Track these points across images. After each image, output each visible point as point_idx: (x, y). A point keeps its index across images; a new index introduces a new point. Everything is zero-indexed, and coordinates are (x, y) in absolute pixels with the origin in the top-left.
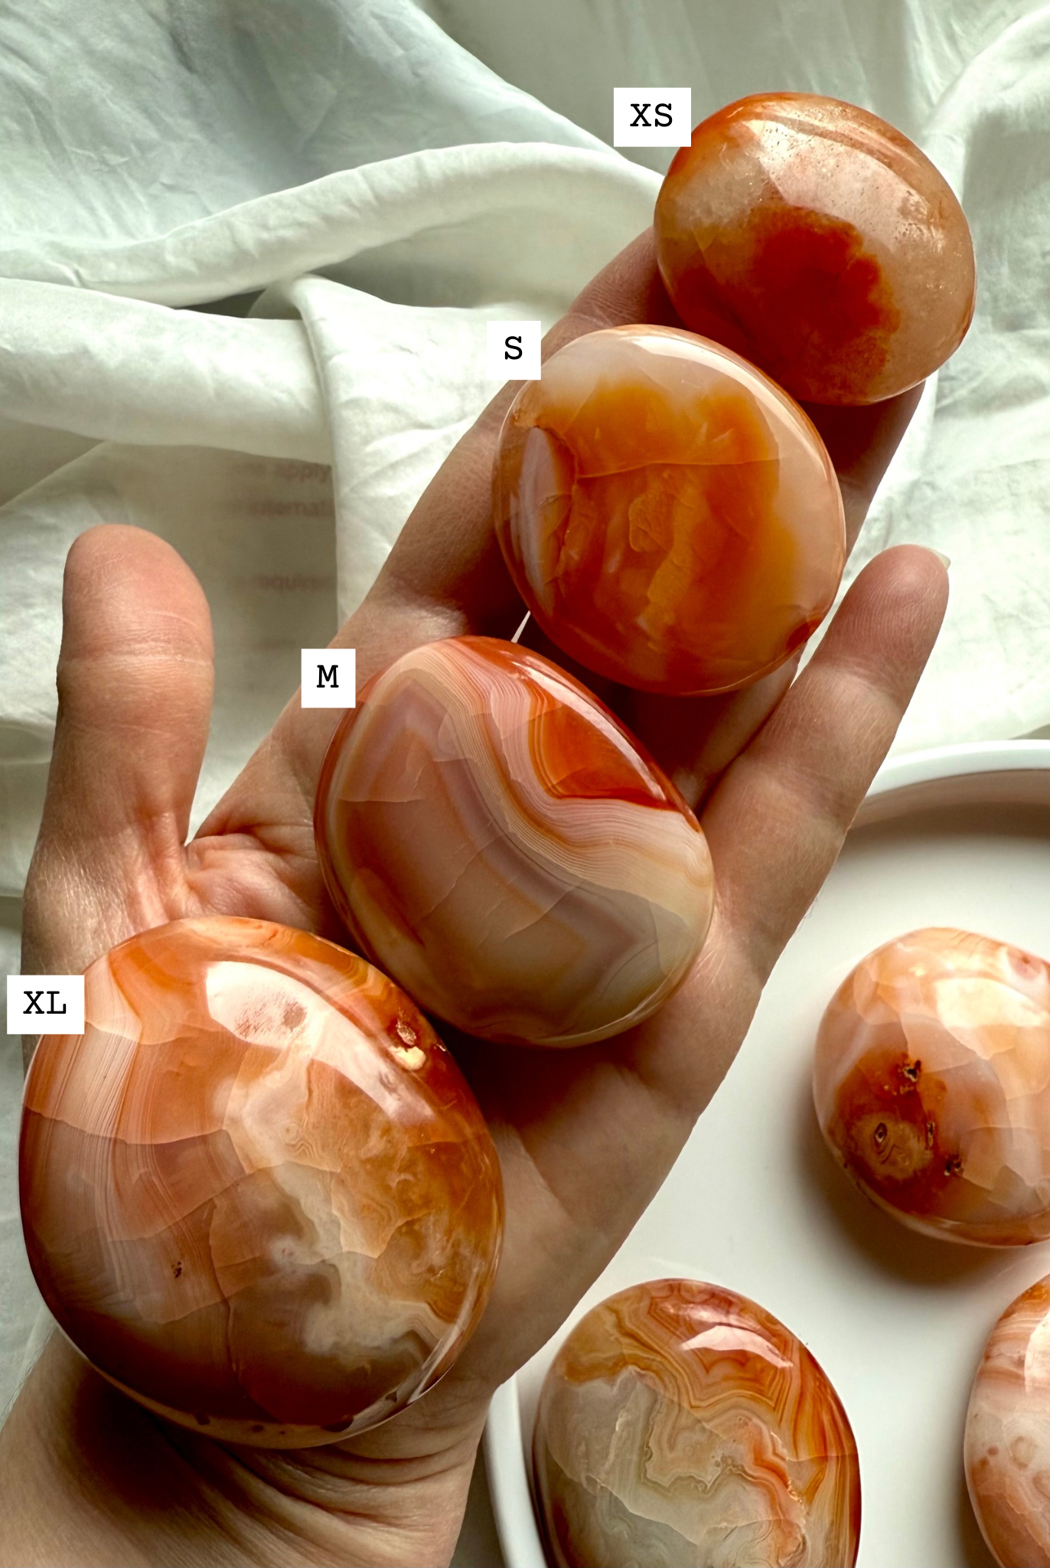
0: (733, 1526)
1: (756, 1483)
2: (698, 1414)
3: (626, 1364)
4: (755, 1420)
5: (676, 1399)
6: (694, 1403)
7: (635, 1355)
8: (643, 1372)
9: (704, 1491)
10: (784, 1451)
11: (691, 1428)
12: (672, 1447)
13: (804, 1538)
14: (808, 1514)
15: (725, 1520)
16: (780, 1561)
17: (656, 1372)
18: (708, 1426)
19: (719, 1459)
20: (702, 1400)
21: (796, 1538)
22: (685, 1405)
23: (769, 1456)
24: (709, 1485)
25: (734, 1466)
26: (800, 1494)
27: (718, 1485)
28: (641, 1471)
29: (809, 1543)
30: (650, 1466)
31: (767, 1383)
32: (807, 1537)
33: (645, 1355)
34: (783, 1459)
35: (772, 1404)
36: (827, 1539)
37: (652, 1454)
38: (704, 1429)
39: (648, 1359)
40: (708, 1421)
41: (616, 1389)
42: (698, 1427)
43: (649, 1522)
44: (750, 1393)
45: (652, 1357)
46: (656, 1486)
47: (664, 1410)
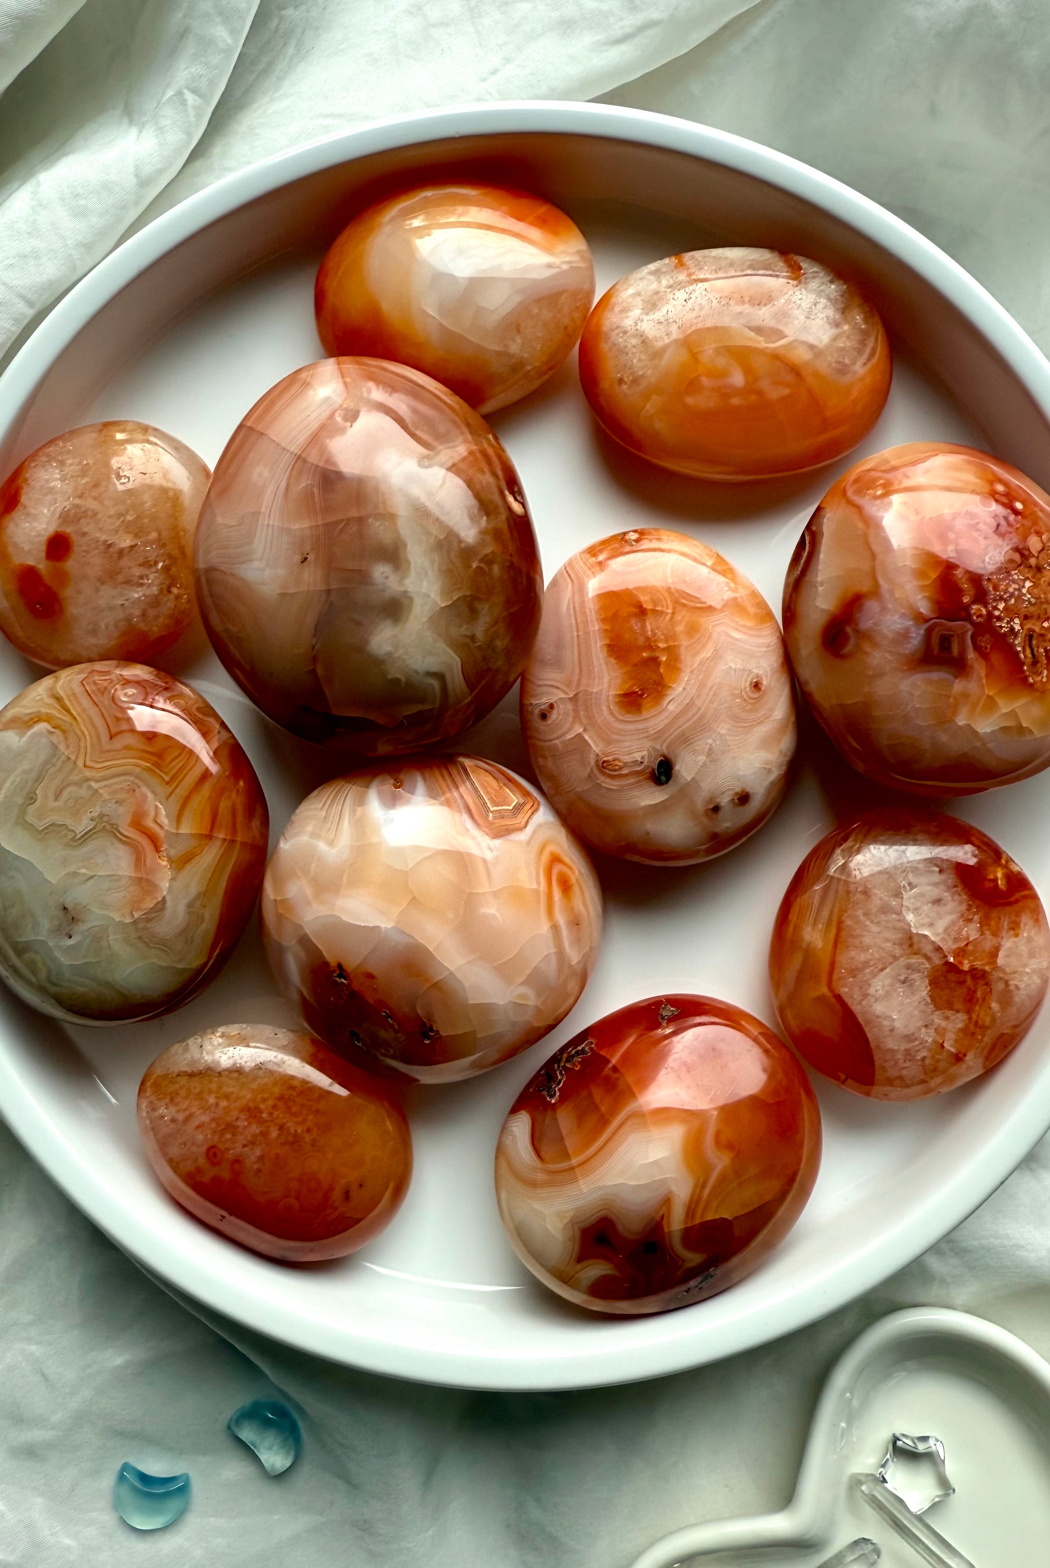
0: (93, 874)
1: (127, 842)
2: (88, 773)
3: (39, 720)
4: (144, 789)
5: (73, 758)
6: (89, 763)
7: (52, 714)
8: (53, 730)
9: (73, 839)
10: (165, 821)
11: (79, 784)
12: (57, 798)
13: (164, 898)
14: (173, 879)
15: (84, 867)
16: (134, 913)
17: (64, 731)
18: (94, 784)
19: (96, 814)
20: (97, 762)
21: (156, 898)
22: (80, 763)
23: (150, 823)
24: (78, 836)
25: (110, 824)
26: (171, 861)
27: (87, 836)
28: (23, 812)
29: (169, 904)
30: (32, 809)
31: (169, 759)
32: (168, 898)
33: (59, 716)
34: (161, 827)
35: (167, 778)
36: (190, 905)
37: (36, 800)
38: (90, 787)
39: (61, 719)
40: (98, 781)
41: (24, 739)
42: (86, 785)
43: (17, 858)
44: (149, 765)
45: (64, 718)
46: (29, 827)
47: (59, 764)
